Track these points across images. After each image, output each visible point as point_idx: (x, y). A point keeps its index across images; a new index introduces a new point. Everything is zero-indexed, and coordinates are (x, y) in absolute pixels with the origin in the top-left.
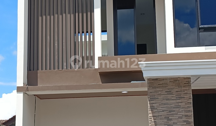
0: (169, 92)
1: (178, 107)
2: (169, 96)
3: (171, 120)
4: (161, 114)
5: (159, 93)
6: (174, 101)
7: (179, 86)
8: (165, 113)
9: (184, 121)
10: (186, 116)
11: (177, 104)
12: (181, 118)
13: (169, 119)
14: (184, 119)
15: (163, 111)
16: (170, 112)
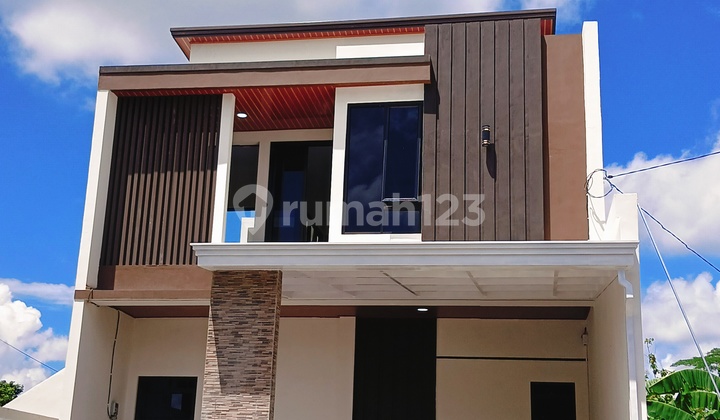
0: (244, 294)
1: (254, 316)
2: (242, 300)
3: (241, 336)
4: (226, 326)
5: (229, 293)
6: (249, 308)
7: (260, 285)
8: (233, 325)
9: (260, 339)
10: (264, 331)
11: (252, 312)
12: (256, 333)
13: (237, 335)
14: (261, 335)
15: (230, 322)
16: (241, 323)
